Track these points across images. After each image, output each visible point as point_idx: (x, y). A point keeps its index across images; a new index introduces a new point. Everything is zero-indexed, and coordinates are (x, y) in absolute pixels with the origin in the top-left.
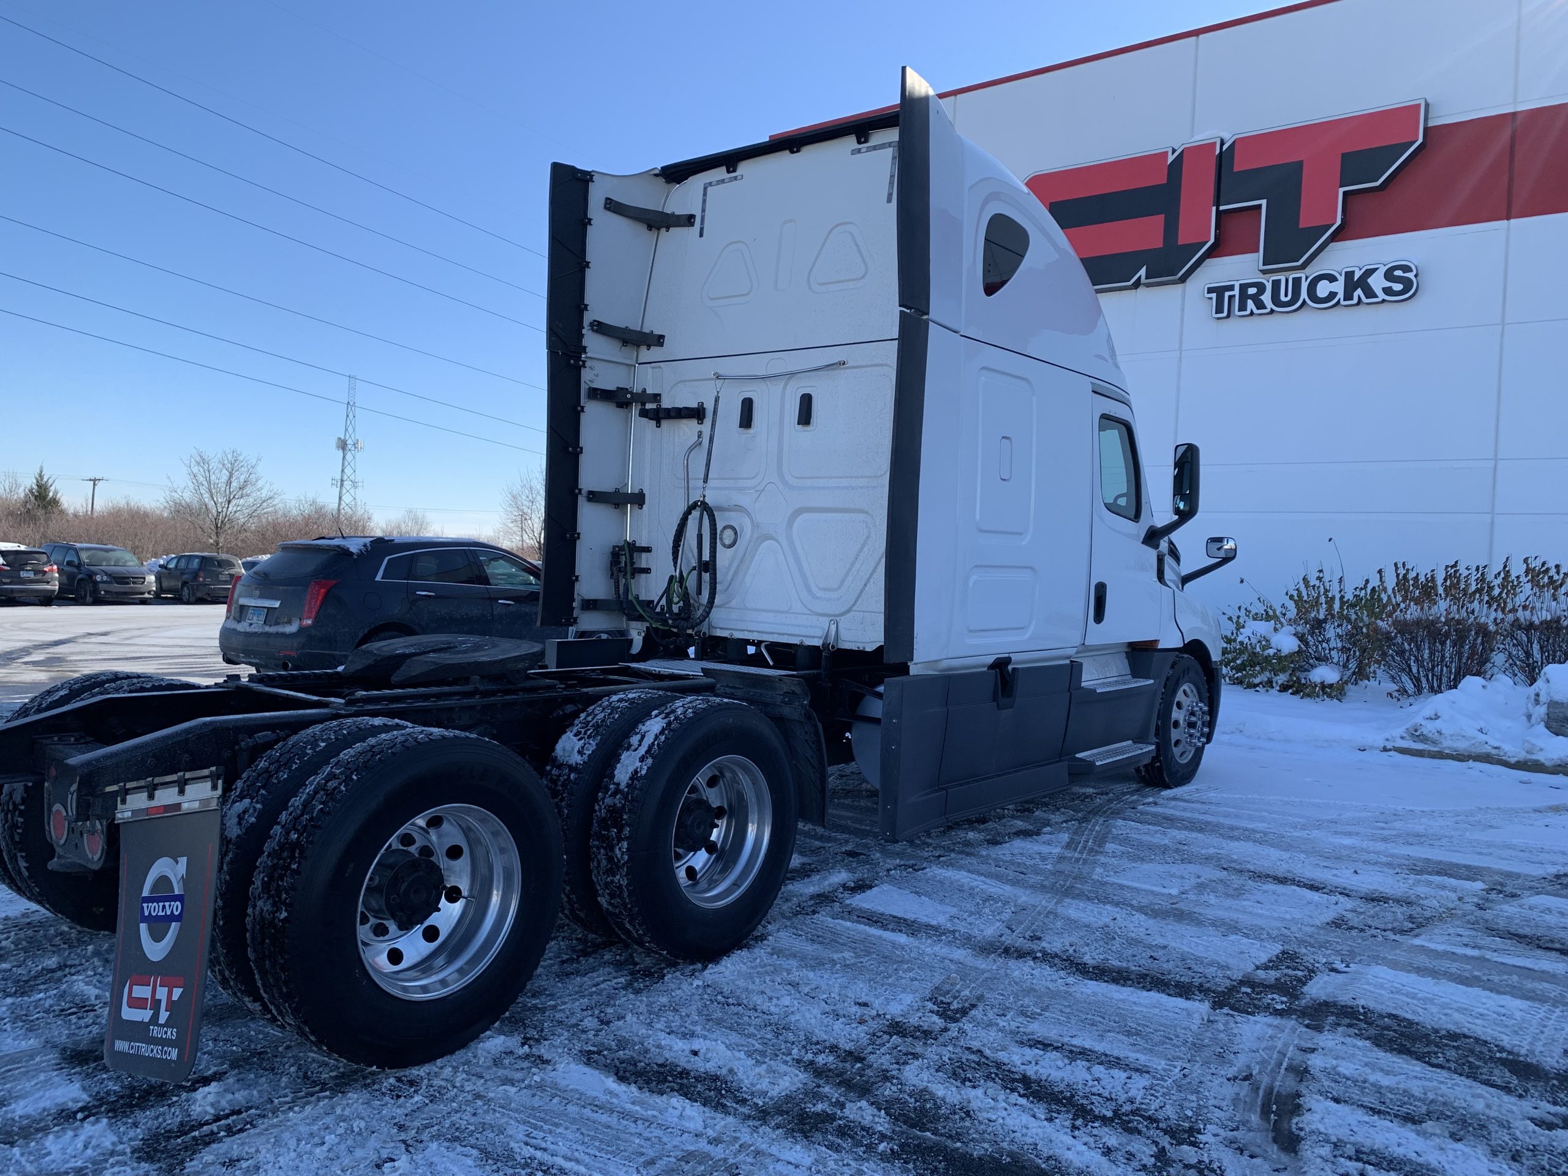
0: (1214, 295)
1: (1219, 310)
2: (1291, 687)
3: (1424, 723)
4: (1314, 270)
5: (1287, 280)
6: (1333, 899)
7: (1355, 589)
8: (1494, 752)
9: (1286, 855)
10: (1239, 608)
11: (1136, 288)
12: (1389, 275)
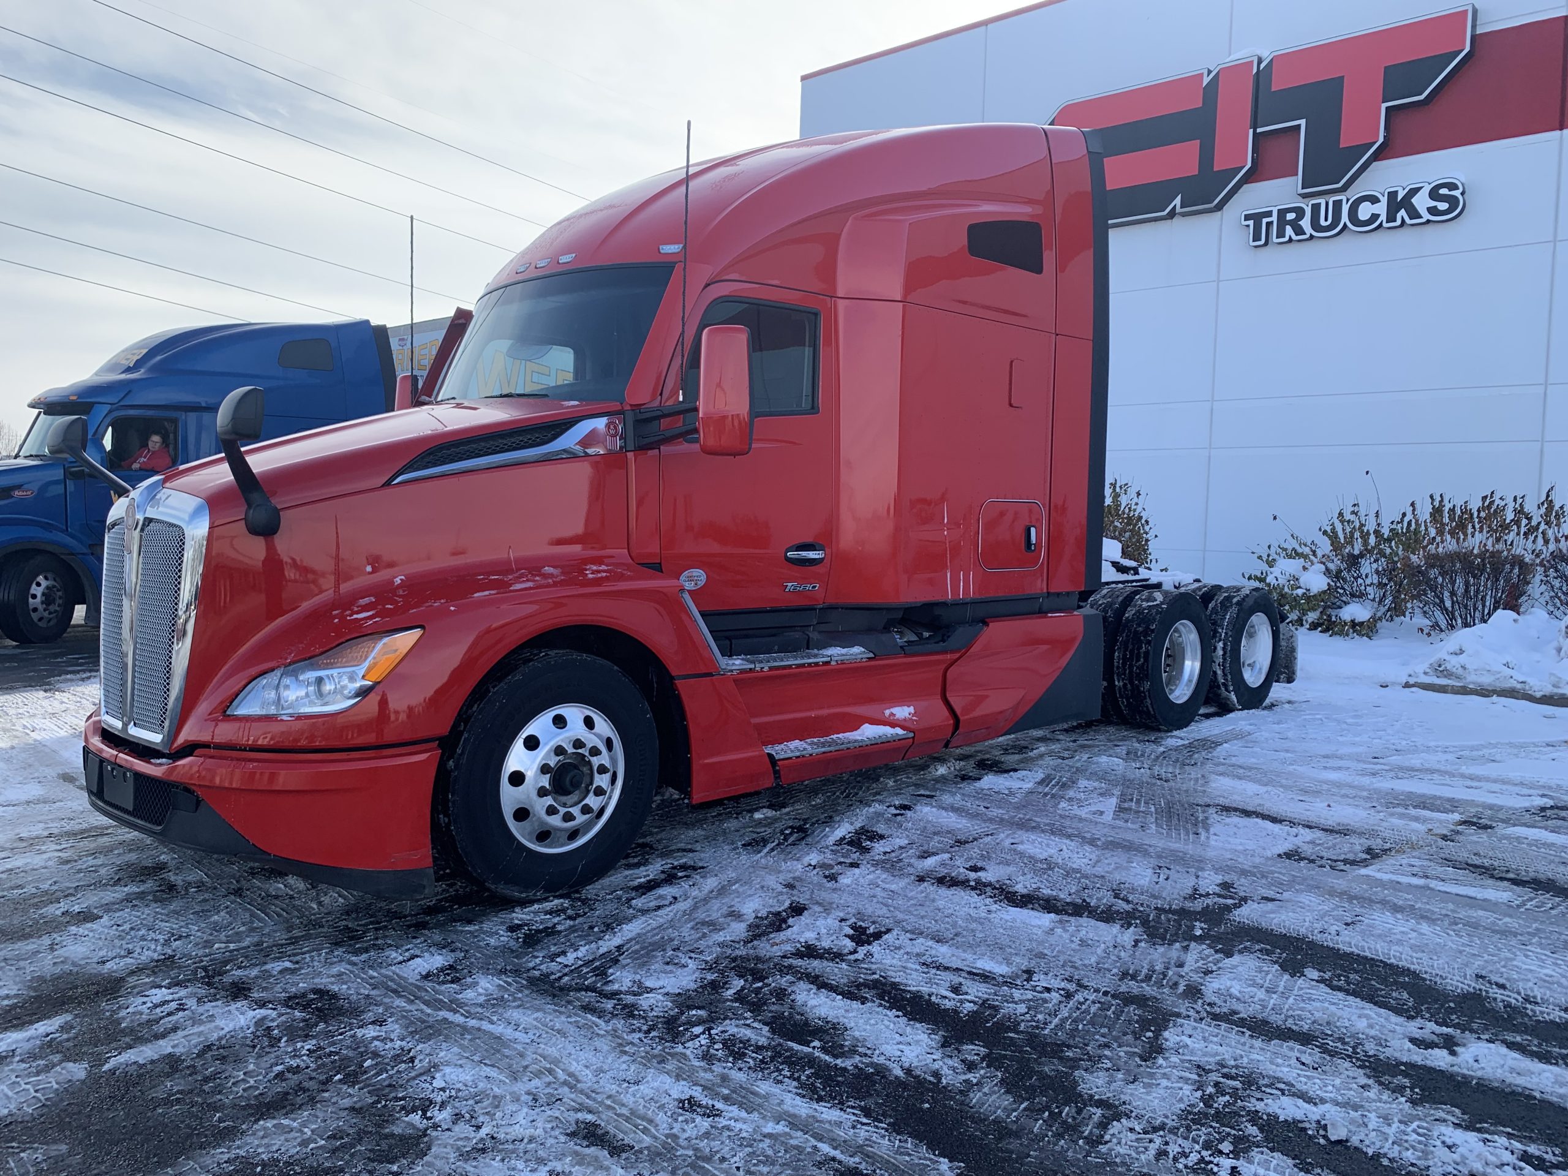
0: (1251, 223)
1: (1257, 237)
2: (1320, 625)
3: (1447, 657)
4: (1355, 192)
5: (1327, 204)
6: (1294, 830)
7: (1392, 523)
8: (1519, 686)
9: (1262, 790)
10: (1269, 547)
11: (1172, 218)
12: (1434, 194)
